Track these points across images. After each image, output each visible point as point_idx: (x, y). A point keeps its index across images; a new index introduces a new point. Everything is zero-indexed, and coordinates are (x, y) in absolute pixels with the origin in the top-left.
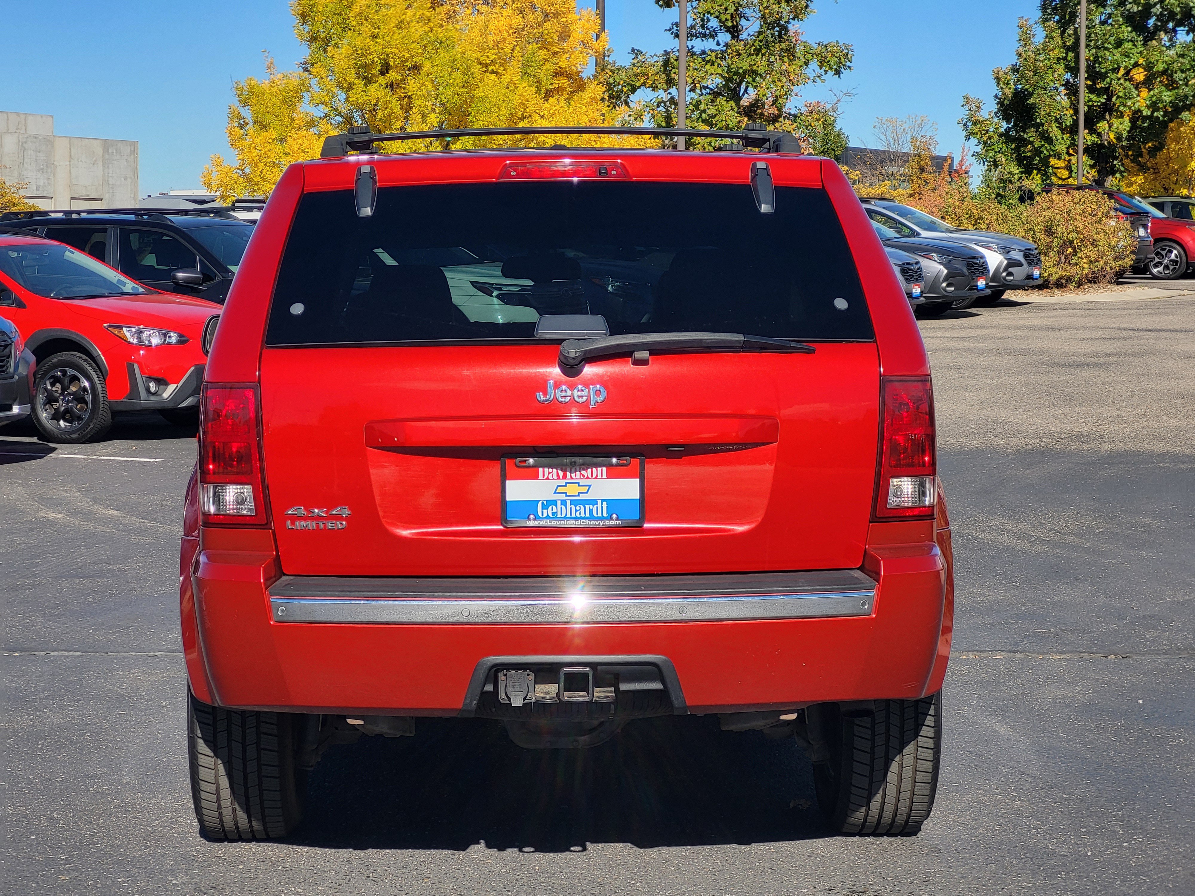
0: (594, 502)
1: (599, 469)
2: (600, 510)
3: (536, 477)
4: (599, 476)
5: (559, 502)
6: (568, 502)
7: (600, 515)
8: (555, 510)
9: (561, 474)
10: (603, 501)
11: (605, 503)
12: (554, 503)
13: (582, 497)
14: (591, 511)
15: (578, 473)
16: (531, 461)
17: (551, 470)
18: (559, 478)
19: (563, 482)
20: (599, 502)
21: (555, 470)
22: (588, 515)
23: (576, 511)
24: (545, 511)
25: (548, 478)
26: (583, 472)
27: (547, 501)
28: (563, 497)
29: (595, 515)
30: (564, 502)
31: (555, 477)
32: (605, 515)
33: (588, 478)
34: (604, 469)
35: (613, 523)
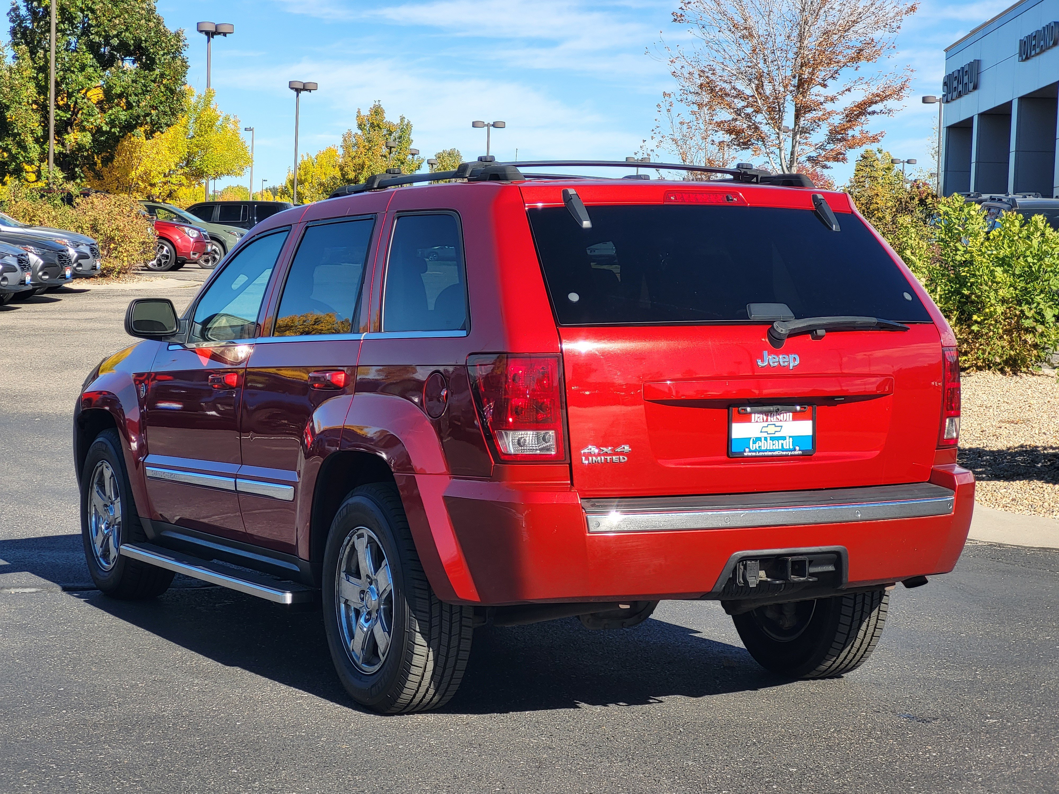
0: (784, 438)
1: (788, 414)
2: (788, 444)
3: (750, 421)
4: (788, 420)
5: (763, 439)
6: (769, 439)
7: (788, 447)
8: (760, 445)
9: (765, 418)
10: (790, 437)
11: (791, 439)
12: (760, 439)
13: (777, 434)
14: (782, 444)
15: (775, 417)
16: (749, 409)
17: (759, 415)
19: (765, 424)
20: (788, 438)
21: (761, 416)
22: (780, 448)
23: (773, 444)
24: (754, 445)
25: (757, 422)
26: (778, 417)
27: (756, 438)
28: (765, 435)
29: (785, 448)
30: (766, 439)
31: (762, 421)
32: (791, 447)
33: (781, 421)
34: (791, 414)
35: (796, 453)
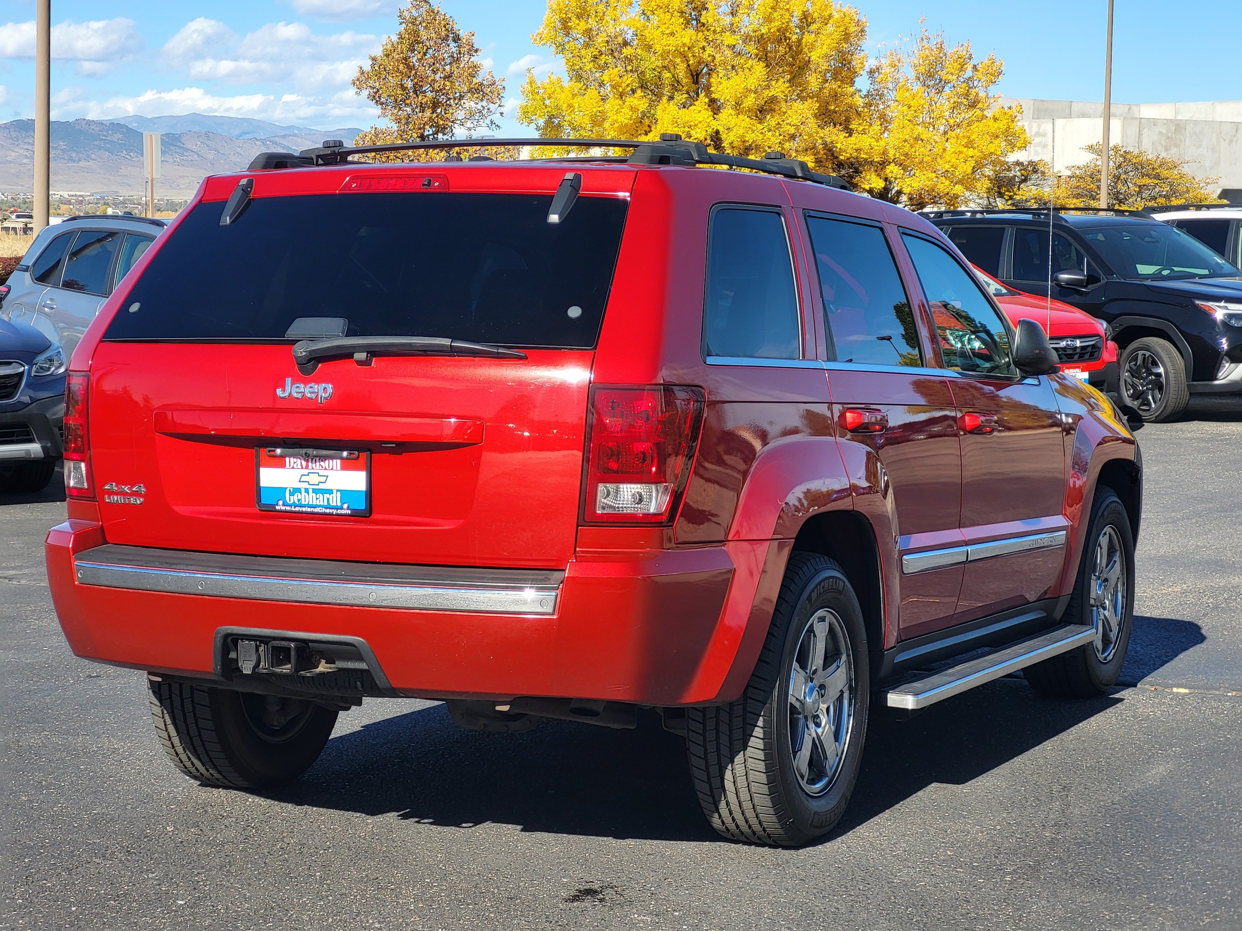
0: (330, 492)
1: (335, 461)
2: (335, 500)
3: (283, 466)
4: (335, 468)
5: (303, 491)
6: (311, 491)
7: (335, 504)
8: (300, 498)
9: (304, 464)
10: (338, 491)
11: (339, 493)
12: (298, 490)
13: (321, 486)
14: (328, 499)
15: (318, 464)
16: (279, 451)
17: (295, 460)
18: (302, 468)
19: (305, 472)
20: (335, 492)
21: (299, 460)
22: (326, 503)
23: (317, 499)
24: (292, 497)
25: (293, 468)
26: (322, 463)
27: (293, 488)
28: (306, 485)
29: (331, 504)
30: (307, 491)
31: (299, 467)
32: (339, 504)
33: (325, 469)
34: (339, 461)
35: (343, 512)
